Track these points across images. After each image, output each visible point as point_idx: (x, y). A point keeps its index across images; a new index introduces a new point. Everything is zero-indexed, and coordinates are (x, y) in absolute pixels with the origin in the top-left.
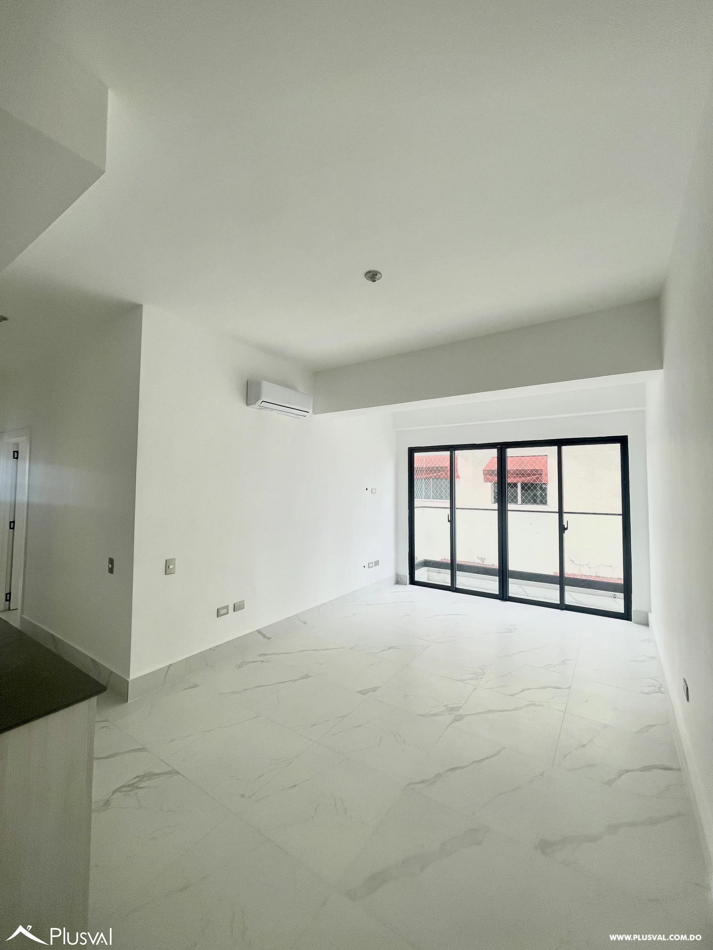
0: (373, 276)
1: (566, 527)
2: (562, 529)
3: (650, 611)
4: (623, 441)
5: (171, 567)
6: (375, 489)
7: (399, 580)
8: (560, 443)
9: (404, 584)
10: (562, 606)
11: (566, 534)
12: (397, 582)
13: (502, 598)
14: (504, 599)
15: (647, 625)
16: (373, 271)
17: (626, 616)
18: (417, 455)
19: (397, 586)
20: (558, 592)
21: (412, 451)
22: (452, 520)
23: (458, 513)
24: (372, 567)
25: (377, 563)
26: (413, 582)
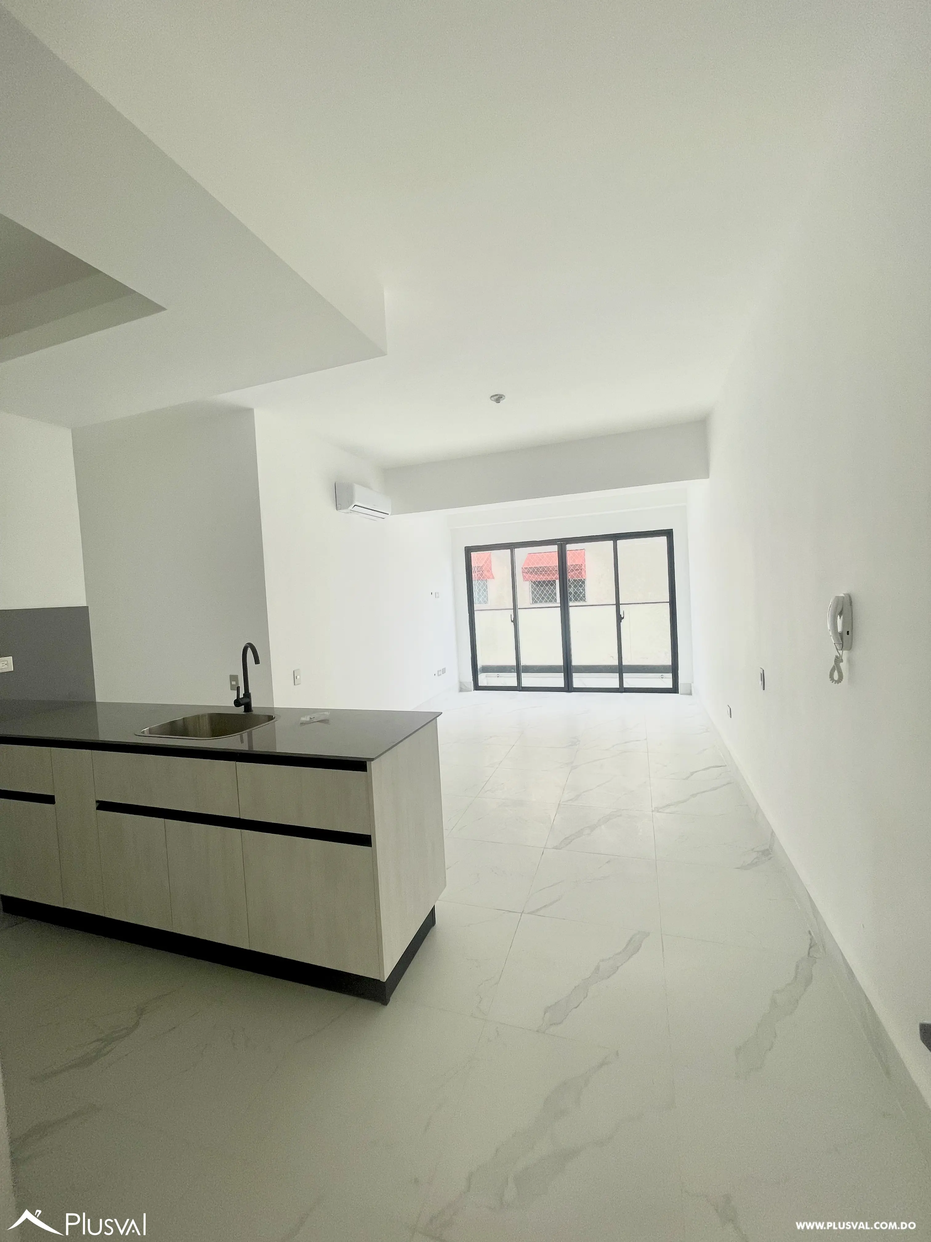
0: (498, 398)
1: (622, 616)
2: (619, 618)
3: (693, 683)
4: (668, 534)
5: (298, 677)
6: (438, 593)
7: (464, 687)
8: (615, 537)
9: (468, 690)
10: (622, 689)
11: (623, 623)
12: (461, 690)
13: (567, 690)
14: (570, 690)
15: (690, 694)
16: (500, 395)
17: (675, 689)
18: (474, 555)
19: (461, 693)
20: (618, 679)
21: (469, 550)
22: (515, 621)
23: (520, 613)
24: (441, 675)
25: (444, 671)
26: (477, 687)
